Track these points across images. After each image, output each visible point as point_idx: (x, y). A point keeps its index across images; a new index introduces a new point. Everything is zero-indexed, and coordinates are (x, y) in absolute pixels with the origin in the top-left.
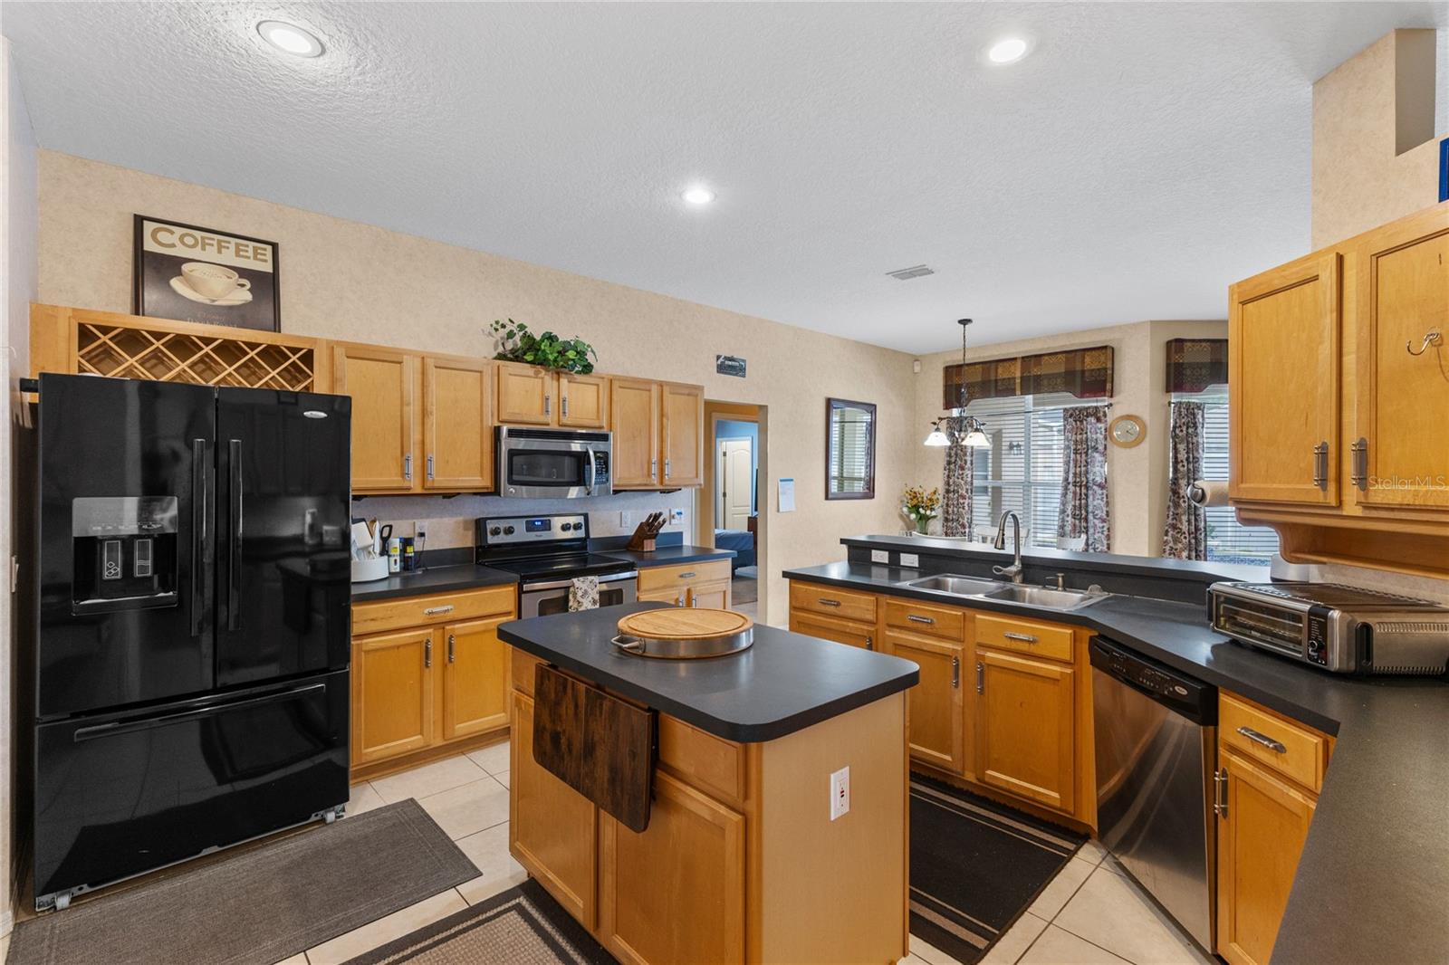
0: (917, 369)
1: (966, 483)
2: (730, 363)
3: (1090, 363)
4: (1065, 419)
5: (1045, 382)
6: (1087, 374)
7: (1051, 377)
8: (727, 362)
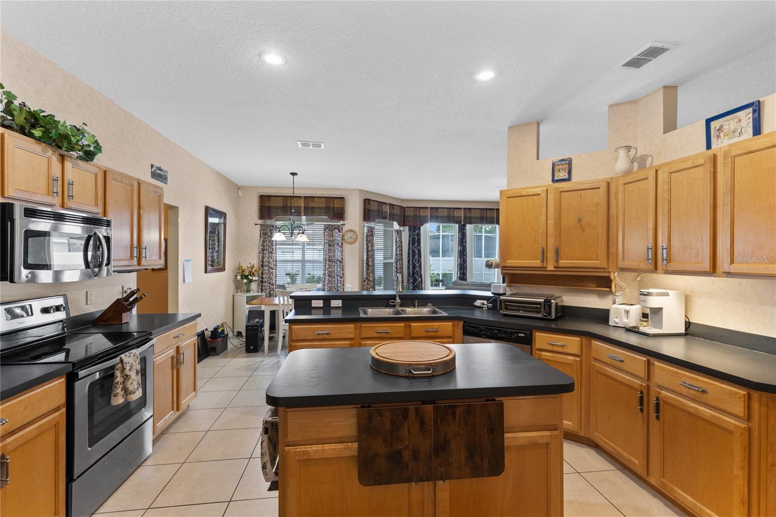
0: (240, 194)
1: (273, 261)
2: (159, 172)
3: (337, 204)
4: (325, 230)
5: (316, 211)
6: (335, 209)
7: (318, 208)
8: (158, 171)
